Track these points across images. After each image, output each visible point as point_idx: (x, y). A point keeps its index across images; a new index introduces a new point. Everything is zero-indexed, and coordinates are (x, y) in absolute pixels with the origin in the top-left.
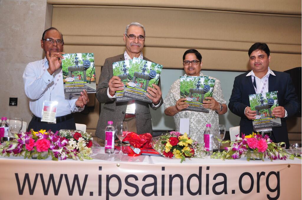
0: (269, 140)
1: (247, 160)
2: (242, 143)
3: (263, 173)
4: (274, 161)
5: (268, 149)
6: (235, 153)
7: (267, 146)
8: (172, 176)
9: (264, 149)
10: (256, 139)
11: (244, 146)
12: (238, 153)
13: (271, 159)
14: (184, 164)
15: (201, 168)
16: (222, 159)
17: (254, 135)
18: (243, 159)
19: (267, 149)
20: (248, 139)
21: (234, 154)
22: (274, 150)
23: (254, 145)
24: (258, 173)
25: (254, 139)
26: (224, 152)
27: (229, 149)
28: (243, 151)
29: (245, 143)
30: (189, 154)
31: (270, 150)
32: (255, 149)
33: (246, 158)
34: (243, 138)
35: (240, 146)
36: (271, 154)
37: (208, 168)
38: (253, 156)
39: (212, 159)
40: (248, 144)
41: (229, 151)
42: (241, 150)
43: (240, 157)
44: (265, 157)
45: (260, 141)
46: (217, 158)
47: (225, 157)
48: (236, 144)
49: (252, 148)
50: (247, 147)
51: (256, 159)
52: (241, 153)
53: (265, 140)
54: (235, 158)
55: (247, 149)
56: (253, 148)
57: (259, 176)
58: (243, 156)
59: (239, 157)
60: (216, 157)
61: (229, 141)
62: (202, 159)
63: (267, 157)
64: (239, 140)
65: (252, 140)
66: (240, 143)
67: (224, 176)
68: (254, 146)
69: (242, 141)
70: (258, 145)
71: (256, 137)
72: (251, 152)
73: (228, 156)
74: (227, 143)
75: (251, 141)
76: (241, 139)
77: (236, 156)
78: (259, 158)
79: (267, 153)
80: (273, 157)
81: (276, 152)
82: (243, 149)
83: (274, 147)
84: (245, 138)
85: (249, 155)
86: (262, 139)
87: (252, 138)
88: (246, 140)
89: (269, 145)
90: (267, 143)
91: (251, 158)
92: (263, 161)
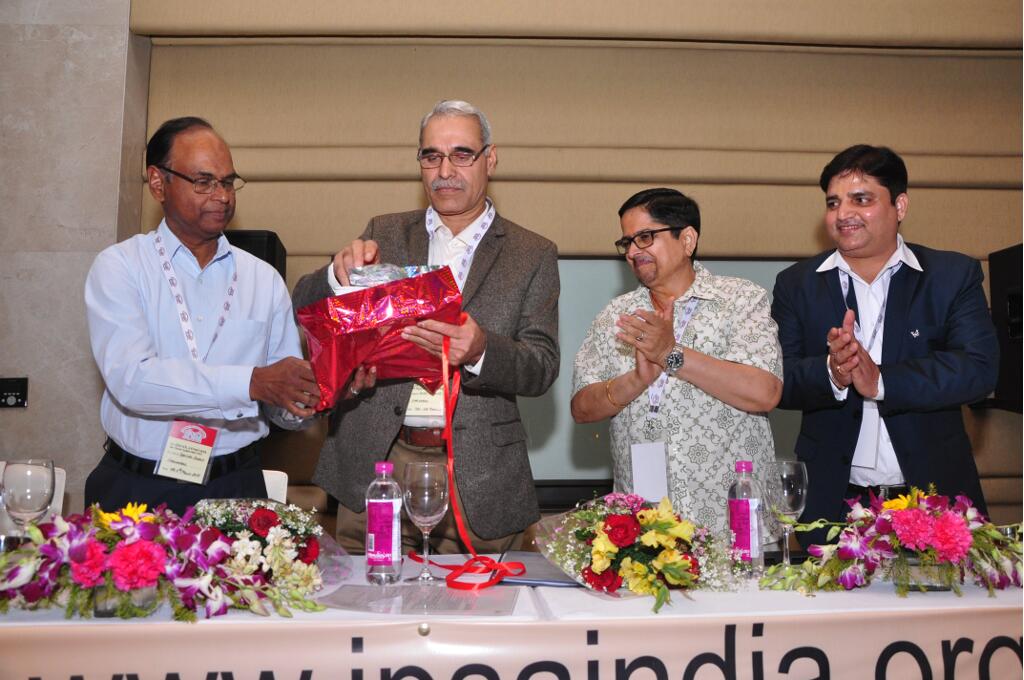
0: (972, 513)
1: (898, 592)
2: (872, 529)
3: (966, 645)
4: (998, 593)
5: (974, 552)
6: (850, 568)
7: (971, 538)
8: (627, 665)
9: (961, 549)
10: (928, 512)
11: (885, 541)
12: (861, 567)
13: (988, 588)
14: (667, 616)
15: (730, 631)
16: (802, 591)
17: (919, 500)
18: (882, 590)
19: (971, 550)
20: (896, 514)
21: (848, 571)
22: (996, 552)
23: (921, 534)
24: (946, 644)
25: (919, 513)
26: (808, 563)
27: (827, 550)
28: (878, 557)
29: (885, 527)
30: (681, 578)
31: (980, 551)
32: (926, 551)
33: (891, 582)
34: (877, 510)
35: (867, 541)
36: (987, 566)
37: (758, 629)
38: (917, 576)
39: (768, 593)
40: (899, 532)
41: (829, 561)
42: (873, 554)
43: (868, 582)
44: (962, 580)
45: (943, 522)
46: (784, 588)
47: (813, 582)
48: (852, 533)
49: (913, 548)
50: (896, 544)
51: (932, 589)
52: (871, 568)
53: (960, 514)
54: (851, 585)
55: (895, 551)
56: (917, 547)
57: (950, 653)
58: (879, 575)
59: (865, 582)
60: (779, 585)
61: (821, 522)
62: (729, 595)
63: (969, 577)
64: (862, 519)
65: (910, 516)
66: (866, 529)
67: (818, 655)
68: (923, 539)
69: (873, 522)
70: (934, 536)
71: (924, 505)
72: (910, 560)
73: (823, 579)
74: (817, 529)
75: (907, 522)
76: (870, 513)
77: (853, 578)
78: (938, 585)
79: (972, 565)
80: (993, 579)
81: (1005, 558)
82: (878, 551)
83: (997, 542)
84: (883, 511)
85: (903, 575)
86: (950, 513)
87: (910, 508)
88: (888, 517)
89: (975, 533)
90: (968, 524)
91: (912, 583)
92: (958, 593)
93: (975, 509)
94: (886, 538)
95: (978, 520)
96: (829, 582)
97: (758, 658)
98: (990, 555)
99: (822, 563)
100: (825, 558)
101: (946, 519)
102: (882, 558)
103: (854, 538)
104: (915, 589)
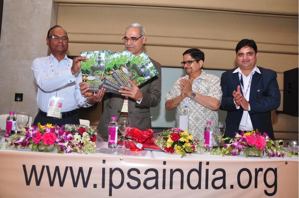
0: (267, 137)
1: (246, 157)
2: (241, 140)
3: (261, 170)
4: (272, 158)
5: (267, 147)
6: (234, 150)
7: (266, 143)
8: (173, 170)
9: (263, 146)
10: (255, 136)
11: (243, 143)
12: (237, 150)
13: (269, 156)
14: (184, 159)
15: (200, 163)
16: (221, 155)
17: (253, 133)
18: (242, 156)
19: (266, 146)
20: (247, 137)
21: (234, 151)
22: (272, 147)
23: (253, 142)
24: (256, 169)
25: (253, 136)
26: (223, 148)
27: (229, 145)
28: (242, 147)
29: (244, 140)
30: (189, 150)
31: (268, 147)
32: (254, 146)
33: (245, 155)
34: (242, 135)
35: (239, 143)
36: (270, 151)
37: (208, 163)
38: (252, 153)
39: (212, 155)
40: (247, 141)
41: (229, 148)
42: (240, 146)
43: (239, 154)
44: (263, 154)
45: (259, 139)
46: (217, 154)
47: (224, 153)
48: (235, 141)
49: (251, 145)
50: (246, 144)
51: (255, 156)
52: (240, 150)
53: (264, 137)
54: (234, 154)
55: (246, 146)
56: (252, 145)
57: (257, 171)
58: (242, 153)
59: (238, 154)
60: (216, 154)
61: (228, 138)
62: (202, 155)
63: (265, 154)
64: (239, 138)
65: (251, 137)
66: (239, 140)
67: (223, 171)
68: (253, 143)
69: (241, 138)
70: (256, 142)
71: (254, 134)
72: (250, 149)
73: (227, 152)
74: (227, 140)
75: (250, 138)
76: (241, 136)
77: (235, 153)
78: (257, 155)
79: (266, 150)
80: (271, 154)
81: (275, 149)
82: (242, 146)
83: (273, 145)
84: (244, 136)
85: (248, 152)
86: (261, 137)
87: (251, 135)
88: (245, 137)
90: (266, 140)
91: (250, 155)
92: (261, 157)
93: (268, 136)
94: (244, 142)
95: (269, 139)
96: (228, 153)
97: (207, 171)
98: (271, 148)
99: (227, 148)
100: (228, 147)
101: (260, 138)
102: (243, 148)
103: (236, 142)
104: (251, 156)
